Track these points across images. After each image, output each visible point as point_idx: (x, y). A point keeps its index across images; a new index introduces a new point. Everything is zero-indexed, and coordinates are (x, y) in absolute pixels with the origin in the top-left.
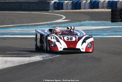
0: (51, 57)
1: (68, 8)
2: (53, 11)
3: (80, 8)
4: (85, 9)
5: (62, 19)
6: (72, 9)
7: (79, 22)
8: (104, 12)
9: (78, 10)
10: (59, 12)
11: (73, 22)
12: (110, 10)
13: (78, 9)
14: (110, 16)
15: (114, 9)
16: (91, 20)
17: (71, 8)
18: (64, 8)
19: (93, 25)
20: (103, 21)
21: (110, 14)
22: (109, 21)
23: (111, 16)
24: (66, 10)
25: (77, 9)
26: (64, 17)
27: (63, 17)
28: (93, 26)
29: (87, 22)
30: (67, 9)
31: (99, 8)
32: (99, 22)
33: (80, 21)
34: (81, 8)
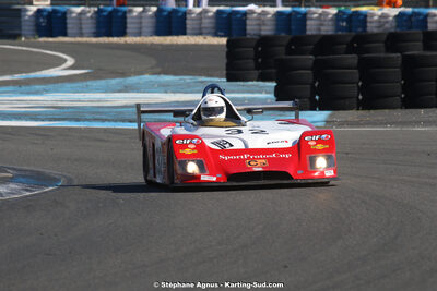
0: (28, 194)
1: (84, 31)
2: (33, 40)
3: (123, 33)
4: (139, 34)
5: (64, 66)
6: (97, 34)
7: (121, 80)
8: (202, 45)
9: (115, 40)
10: (55, 42)
11: (100, 78)
12: (224, 41)
13: (118, 36)
14: (223, 62)
15: (234, 37)
16: (159, 73)
17: (93, 30)
18: (69, 31)
19: (166, 88)
20: (200, 75)
21: (224, 54)
22: (221, 77)
23: (225, 61)
24: (75, 37)
25: (112, 36)
26: (70, 61)
27: (65, 60)
28: (166, 92)
29: (147, 77)
30: (81, 35)
31: (188, 31)
32: (188, 79)
33: (123, 75)
34: (128, 31)
